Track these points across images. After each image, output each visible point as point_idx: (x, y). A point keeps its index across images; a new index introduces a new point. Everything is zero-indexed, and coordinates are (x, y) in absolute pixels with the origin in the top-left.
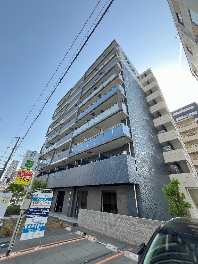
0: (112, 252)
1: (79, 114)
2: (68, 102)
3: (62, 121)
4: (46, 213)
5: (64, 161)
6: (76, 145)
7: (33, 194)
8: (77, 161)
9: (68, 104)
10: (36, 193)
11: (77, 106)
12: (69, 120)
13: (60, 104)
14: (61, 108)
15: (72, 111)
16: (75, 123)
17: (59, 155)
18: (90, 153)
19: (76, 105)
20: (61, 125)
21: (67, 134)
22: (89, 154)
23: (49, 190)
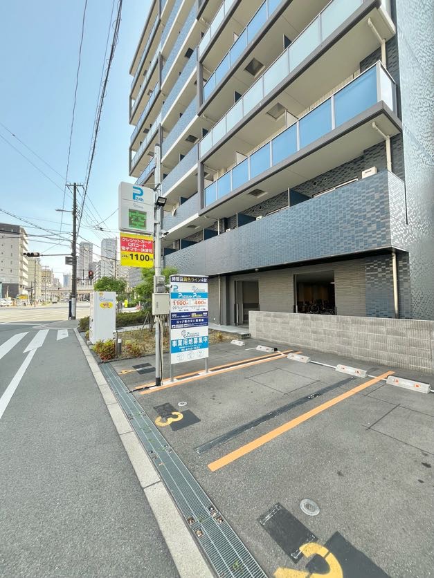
0: (354, 378)
1: (205, 83)
2: (160, 49)
3: (160, 121)
4: (203, 320)
5: (191, 226)
6: (213, 180)
7: (169, 286)
8: (221, 220)
9: (162, 58)
10: (172, 283)
11: (195, 53)
12: (179, 113)
13: (139, 68)
14: (143, 80)
15: (181, 77)
16: (199, 115)
17: (175, 214)
18: (257, 192)
19: (189, 53)
20: (159, 133)
21: (182, 157)
22: (252, 197)
23: (198, 278)
